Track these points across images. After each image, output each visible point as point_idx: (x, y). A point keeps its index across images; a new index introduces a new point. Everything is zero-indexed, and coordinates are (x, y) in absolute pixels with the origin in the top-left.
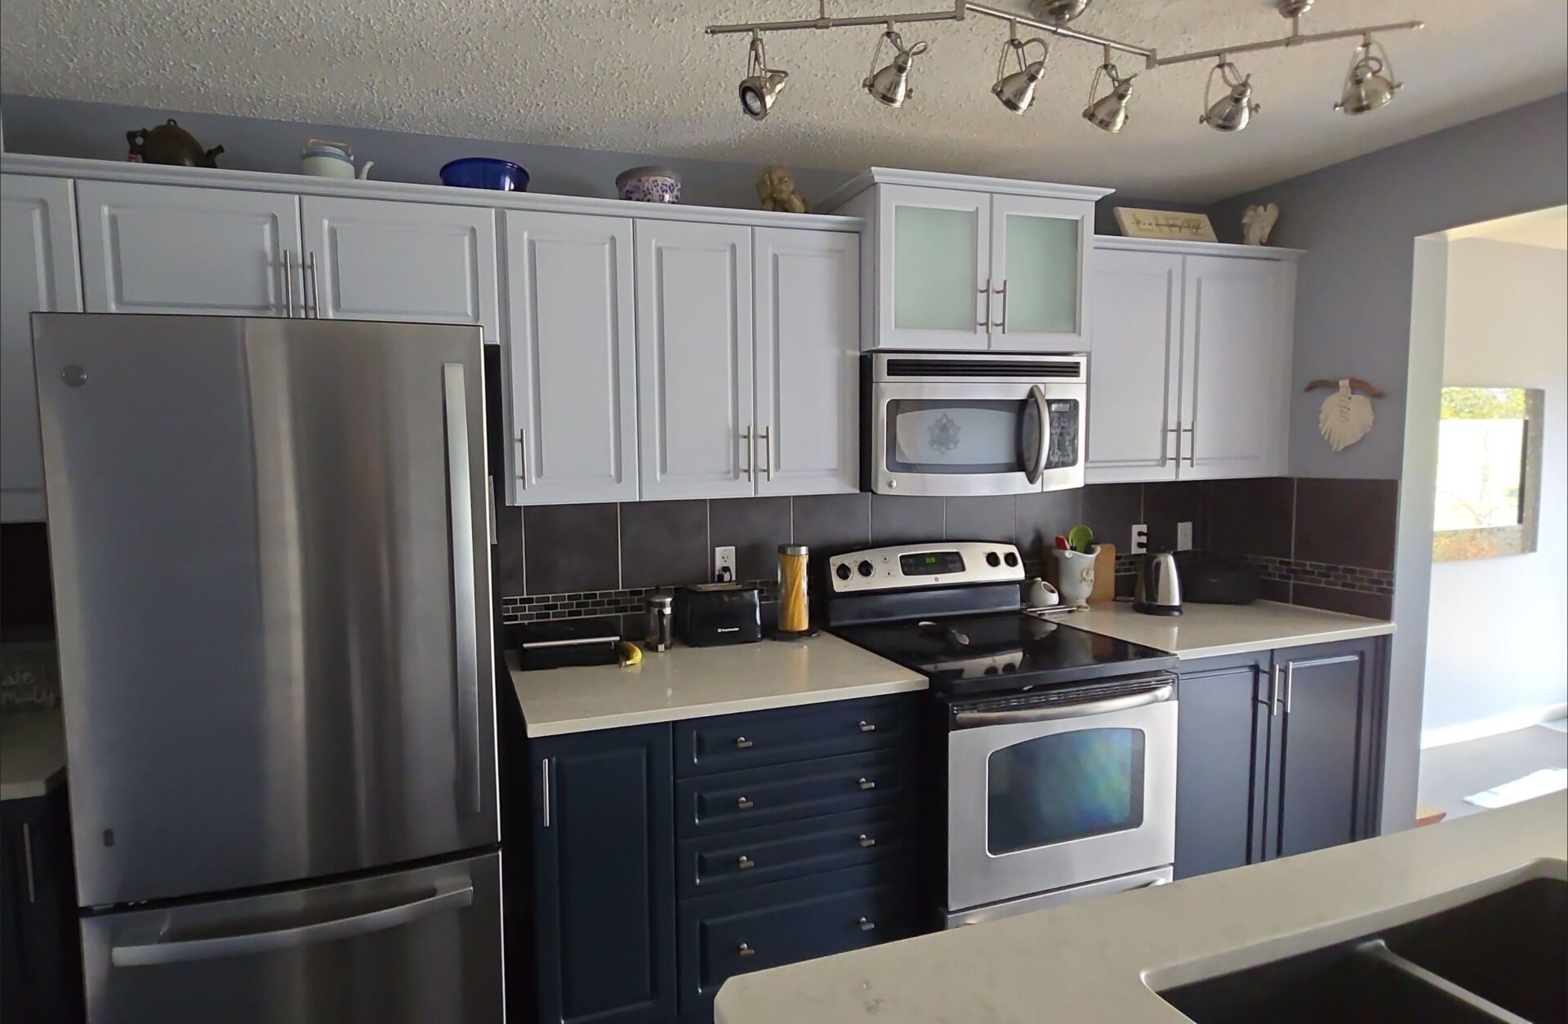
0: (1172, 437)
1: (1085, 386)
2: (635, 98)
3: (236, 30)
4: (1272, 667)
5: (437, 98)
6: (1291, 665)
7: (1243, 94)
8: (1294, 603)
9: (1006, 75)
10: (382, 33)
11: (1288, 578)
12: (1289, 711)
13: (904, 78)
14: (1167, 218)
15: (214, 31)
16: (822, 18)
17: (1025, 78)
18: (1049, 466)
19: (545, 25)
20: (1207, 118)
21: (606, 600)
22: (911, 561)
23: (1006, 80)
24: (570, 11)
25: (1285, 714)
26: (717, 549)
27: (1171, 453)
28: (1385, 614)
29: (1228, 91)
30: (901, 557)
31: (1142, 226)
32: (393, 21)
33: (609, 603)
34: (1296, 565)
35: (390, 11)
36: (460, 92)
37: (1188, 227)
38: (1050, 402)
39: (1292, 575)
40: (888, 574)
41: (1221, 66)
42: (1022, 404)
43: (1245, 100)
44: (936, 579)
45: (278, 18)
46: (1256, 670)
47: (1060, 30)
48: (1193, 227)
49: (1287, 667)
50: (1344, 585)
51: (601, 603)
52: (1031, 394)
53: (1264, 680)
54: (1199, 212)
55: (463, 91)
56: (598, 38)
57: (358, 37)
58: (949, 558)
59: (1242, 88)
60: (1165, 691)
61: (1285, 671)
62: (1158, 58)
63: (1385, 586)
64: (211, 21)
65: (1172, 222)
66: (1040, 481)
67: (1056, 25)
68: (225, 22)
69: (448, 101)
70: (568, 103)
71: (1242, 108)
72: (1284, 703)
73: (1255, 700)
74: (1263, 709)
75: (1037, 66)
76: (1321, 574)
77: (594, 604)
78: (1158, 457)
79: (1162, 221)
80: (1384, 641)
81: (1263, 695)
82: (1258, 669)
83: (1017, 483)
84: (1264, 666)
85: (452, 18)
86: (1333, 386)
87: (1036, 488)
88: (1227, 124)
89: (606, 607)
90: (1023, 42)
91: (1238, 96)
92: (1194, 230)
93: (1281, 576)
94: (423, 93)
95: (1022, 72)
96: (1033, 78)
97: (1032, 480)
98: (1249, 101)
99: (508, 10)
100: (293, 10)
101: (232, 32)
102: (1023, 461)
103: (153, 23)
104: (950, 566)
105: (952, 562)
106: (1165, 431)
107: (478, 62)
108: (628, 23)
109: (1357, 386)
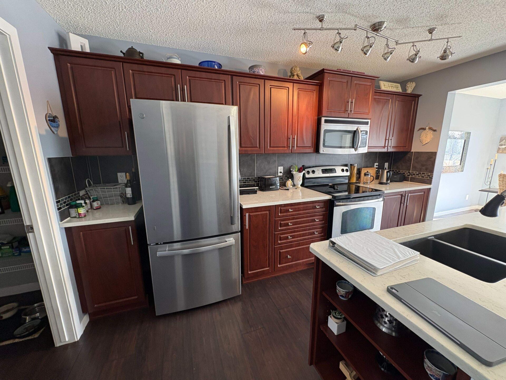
0: (387, 141)
1: (369, 127)
2: (266, 46)
3: (166, 21)
4: (405, 195)
5: (214, 43)
6: (409, 194)
7: (418, 54)
8: (410, 181)
9: (365, 46)
10: (205, 24)
11: (409, 176)
12: (408, 205)
13: (341, 45)
14: (391, 85)
15: (160, 21)
16: (322, 27)
17: (369, 47)
18: (360, 147)
19: (249, 24)
20: (408, 59)
21: (252, 179)
22: (324, 170)
23: (365, 47)
24: (257, 21)
25: (407, 205)
26: (279, 167)
27: (386, 145)
28: (430, 183)
29: (415, 52)
30: (322, 169)
31: (385, 87)
32: (209, 21)
33: (253, 180)
34: (412, 172)
35: (210, 18)
36: (221, 42)
37: (396, 87)
38: (361, 131)
39: (410, 175)
40: (319, 173)
41: (413, 46)
42: (355, 131)
43: (418, 55)
44: (330, 175)
45: (179, 19)
46: (402, 195)
47: (378, 34)
48: (397, 87)
49: (408, 195)
50: (422, 177)
51: (251, 180)
52: (357, 129)
53: (403, 198)
54: (399, 83)
55: (222, 42)
56: (261, 29)
57: (199, 25)
58: (333, 170)
59: (418, 52)
60: (381, 199)
61: (408, 196)
62: (399, 43)
63: (431, 177)
64: (160, 18)
65: (392, 86)
66: (357, 151)
67: (377, 33)
68: (164, 19)
69: (217, 44)
70: (248, 46)
71: (417, 57)
72: (407, 203)
73: (401, 203)
74: (402, 205)
75: (373, 44)
76: (417, 175)
77: (249, 180)
78: (384, 146)
79: (390, 86)
80: (429, 189)
81: (403, 202)
82: (402, 196)
83: (352, 151)
84: (404, 195)
85: (225, 21)
86: (424, 129)
87: (356, 152)
88: (413, 61)
89: (252, 181)
90: (369, 37)
91: (416, 54)
92: (397, 88)
93: (408, 175)
94: (211, 41)
95: (368, 45)
96: (371, 47)
97: (356, 151)
98: (419, 56)
99: (241, 20)
100: (184, 16)
101: (165, 22)
102: (353, 145)
103: (144, 18)
104: (333, 172)
105: (333, 171)
106: (386, 140)
107: (228, 34)
108: (271, 25)
109: (430, 129)
